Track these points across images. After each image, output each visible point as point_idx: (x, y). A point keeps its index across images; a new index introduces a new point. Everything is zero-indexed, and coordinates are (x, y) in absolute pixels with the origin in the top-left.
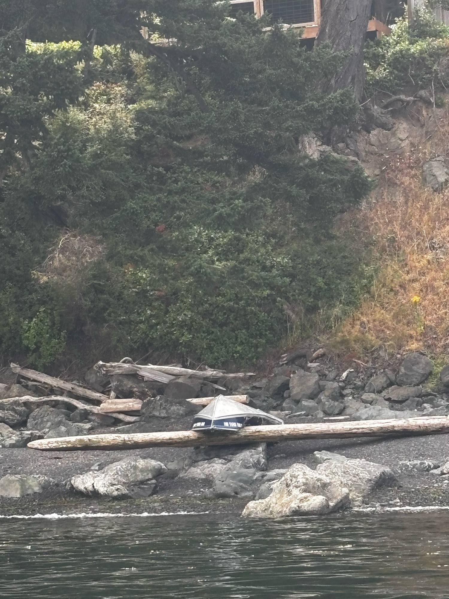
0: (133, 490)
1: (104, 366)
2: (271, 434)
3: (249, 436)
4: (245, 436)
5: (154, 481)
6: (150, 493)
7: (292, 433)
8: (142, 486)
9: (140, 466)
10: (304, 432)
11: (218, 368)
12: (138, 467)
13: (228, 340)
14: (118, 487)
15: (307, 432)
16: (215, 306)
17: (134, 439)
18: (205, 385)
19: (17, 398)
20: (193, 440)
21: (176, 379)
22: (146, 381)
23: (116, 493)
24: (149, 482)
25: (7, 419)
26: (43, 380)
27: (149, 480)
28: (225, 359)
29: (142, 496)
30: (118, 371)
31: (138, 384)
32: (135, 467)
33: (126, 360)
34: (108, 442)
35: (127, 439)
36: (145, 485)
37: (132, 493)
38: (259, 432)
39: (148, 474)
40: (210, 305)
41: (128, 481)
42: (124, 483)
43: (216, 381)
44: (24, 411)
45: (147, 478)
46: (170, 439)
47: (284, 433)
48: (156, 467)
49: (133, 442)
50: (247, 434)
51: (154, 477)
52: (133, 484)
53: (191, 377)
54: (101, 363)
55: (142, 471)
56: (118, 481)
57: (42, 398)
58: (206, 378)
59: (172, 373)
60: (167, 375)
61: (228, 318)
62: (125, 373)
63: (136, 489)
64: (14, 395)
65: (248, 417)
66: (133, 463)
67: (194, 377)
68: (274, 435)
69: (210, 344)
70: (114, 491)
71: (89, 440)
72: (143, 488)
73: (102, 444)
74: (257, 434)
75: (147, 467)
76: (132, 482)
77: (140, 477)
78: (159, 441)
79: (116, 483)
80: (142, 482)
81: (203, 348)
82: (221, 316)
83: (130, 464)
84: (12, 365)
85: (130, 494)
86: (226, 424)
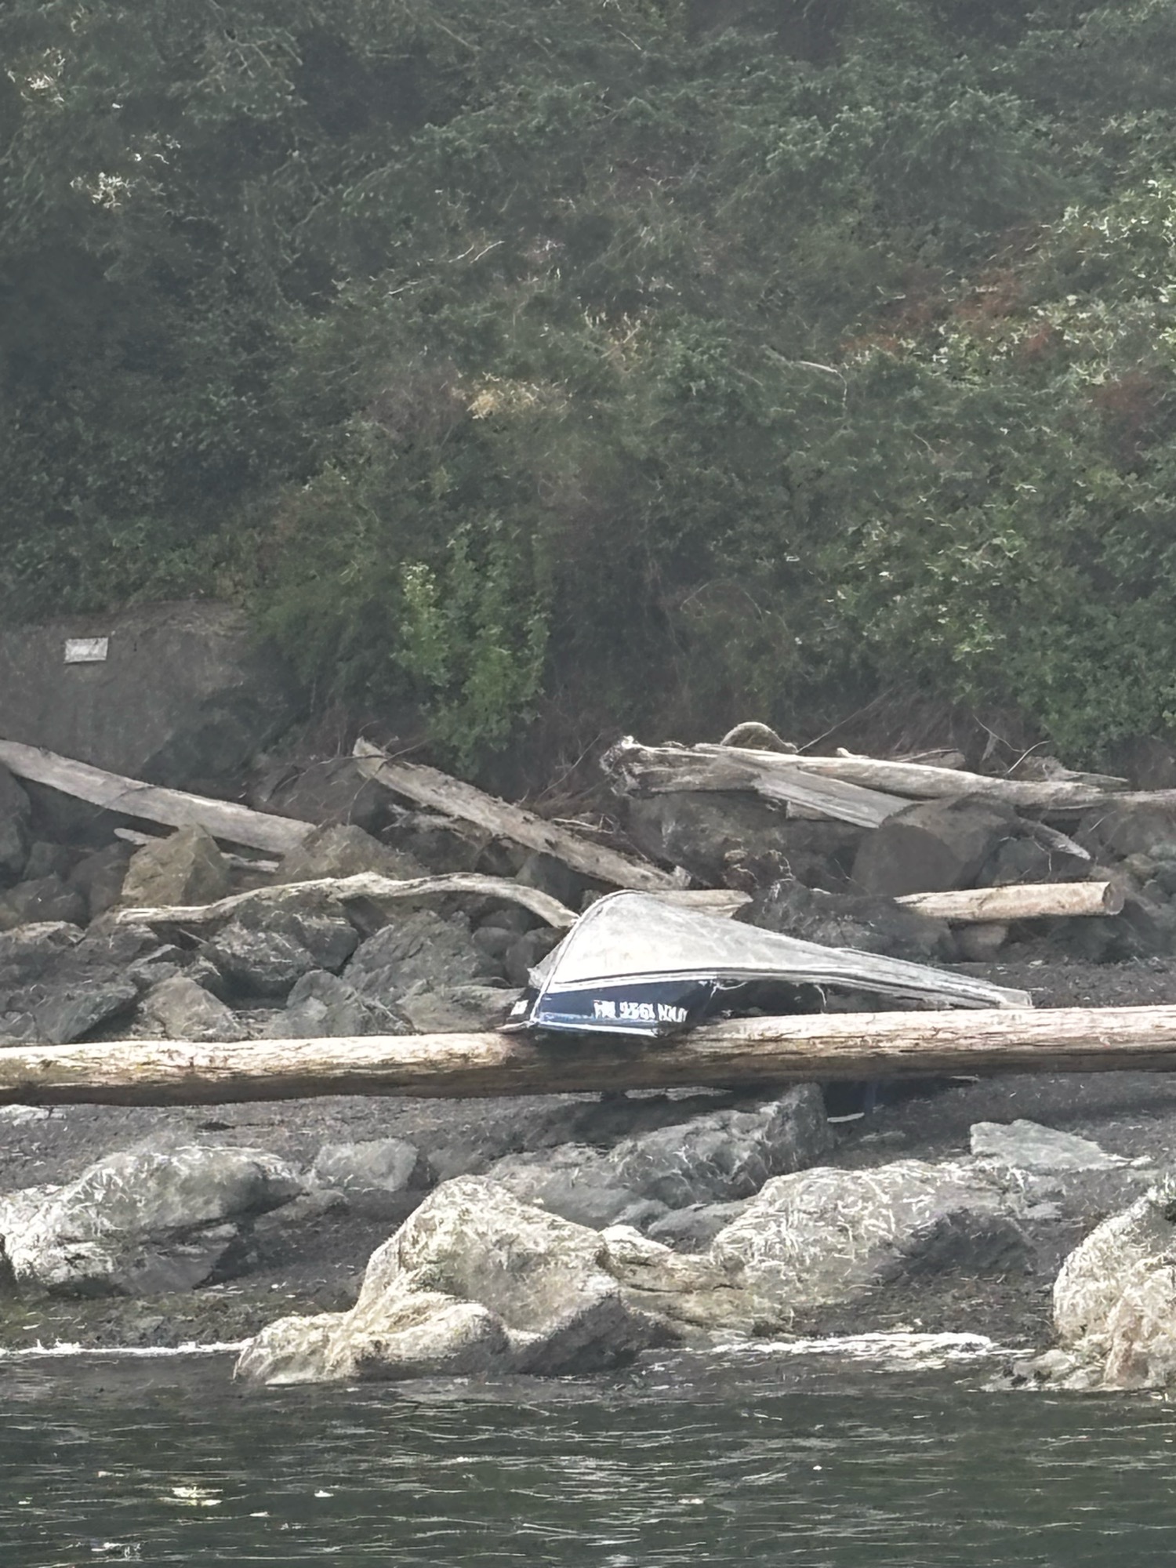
0: (139, 1264)
1: (634, 754)
2: (832, 1052)
3: (730, 1057)
4: (715, 1057)
5: (227, 1229)
6: (202, 1273)
7: (923, 1045)
8: (181, 1248)
9: (185, 1171)
10: (979, 1045)
11: (1089, 767)
12: (176, 1174)
13: (1141, 652)
14: (83, 1248)
15: (992, 1045)
16: (1109, 513)
17: (231, 1062)
18: (1020, 833)
19: (329, 880)
20: (485, 1070)
21: (905, 811)
22: (793, 820)
23: (60, 1274)
24: (210, 1234)
25: (255, 963)
26: (457, 808)
27: (209, 1223)
28: (1127, 728)
29: (169, 1286)
30: (688, 779)
31: (757, 829)
32: (164, 1174)
33: (749, 732)
34: (122, 1073)
35: (201, 1061)
36: (195, 1242)
37: (135, 1273)
38: (777, 1040)
39: (207, 1203)
40: (1094, 508)
41: (125, 1228)
42: (107, 1234)
43: (1068, 819)
44: (338, 934)
45: (200, 1216)
46: (385, 1064)
47: (887, 1047)
48: (240, 1176)
49: (224, 1074)
50: (725, 1047)
51: (229, 1216)
52: (146, 1237)
53: (965, 803)
54: (628, 743)
55: (187, 1188)
56: (87, 1227)
57: (416, 882)
58: (1032, 810)
59: (897, 788)
60: (878, 797)
61: (1153, 562)
62: (714, 786)
63: (152, 1260)
64: (324, 866)
65: (724, 982)
66: (159, 1158)
67: (980, 807)
68: (841, 1052)
69: (1072, 670)
70: (55, 1267)
71: (46, 1064)
72: (183, 1255)
73: (97, 1080)
74: (770, 1047)
75: (207, 1177)
76: (143, 1230)
77: (178, 1214)
78: (338, 1072)
79: (79, 1233)
80: (184, 1233)
81: (1042, 684)
82: (1126, 554)
83: (150, 1160)
84: (362, 747)
85: (120, 1280)
86: (606, 1009)
